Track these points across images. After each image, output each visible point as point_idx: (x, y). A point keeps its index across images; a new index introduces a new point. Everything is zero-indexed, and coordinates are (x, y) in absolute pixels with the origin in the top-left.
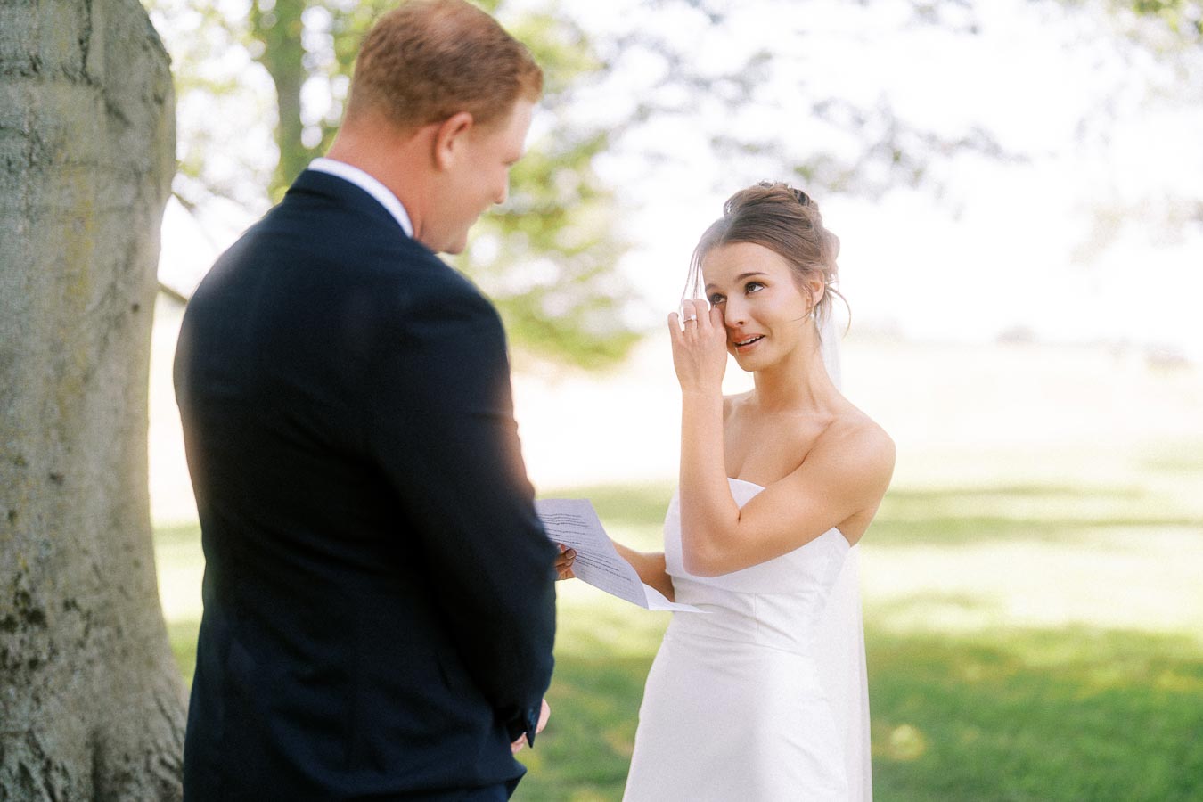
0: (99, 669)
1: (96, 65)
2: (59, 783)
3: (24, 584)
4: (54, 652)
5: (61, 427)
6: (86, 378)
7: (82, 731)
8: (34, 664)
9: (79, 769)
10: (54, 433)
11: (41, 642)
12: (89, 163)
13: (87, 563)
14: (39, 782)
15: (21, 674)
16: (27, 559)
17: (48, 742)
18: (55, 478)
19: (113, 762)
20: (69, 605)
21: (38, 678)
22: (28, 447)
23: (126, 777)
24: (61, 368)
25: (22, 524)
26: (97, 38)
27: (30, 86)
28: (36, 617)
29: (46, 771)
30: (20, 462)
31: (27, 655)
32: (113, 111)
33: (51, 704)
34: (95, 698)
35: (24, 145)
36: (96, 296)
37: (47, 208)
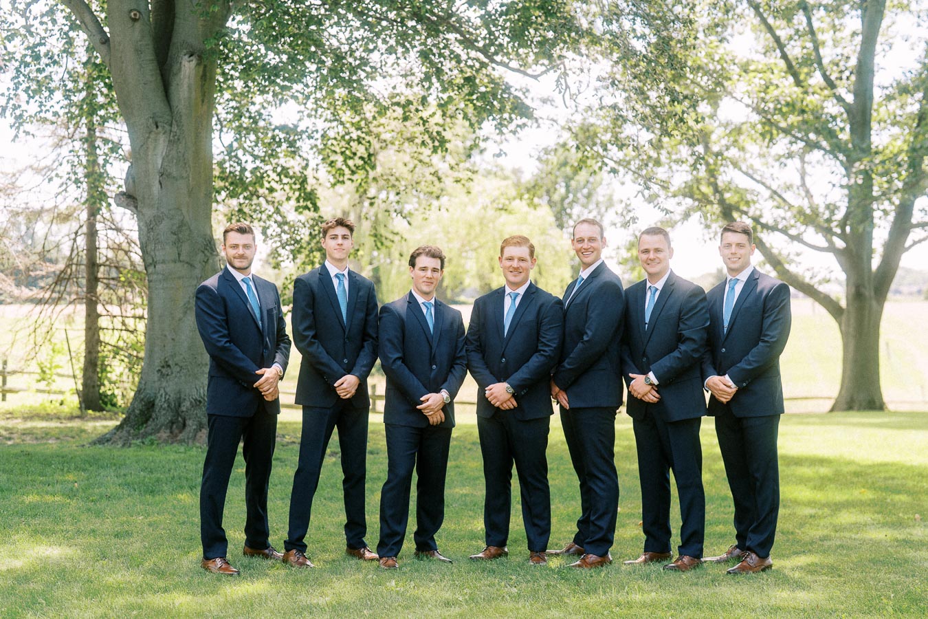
0: (183, 378)
1: (183, 258)
3: (167, 359)
4: (172, 373)
5: (174, 329)
6: (180, 320)
7: (176, 389)
8: (168, 375)
9: (174, 396)
10: (172, 331)
11: (169, 371)
12: (181, 277)
13: (182, 357)
14: (164, 396)
15: (165, 376)
16: (168, 355)
18: (173, 339)
19: (182, 396)
20: (176, 364)
21: (168, 378)
24: (173, 318)
25: (166, 348)
26: (184, 252)
27: (163, 265)
28: (169, 366)
29: (166, 395)
30: (165, 336)
31: (166, 373)
33: (170, 383)
34: (181, 383)
36: (182, 304)
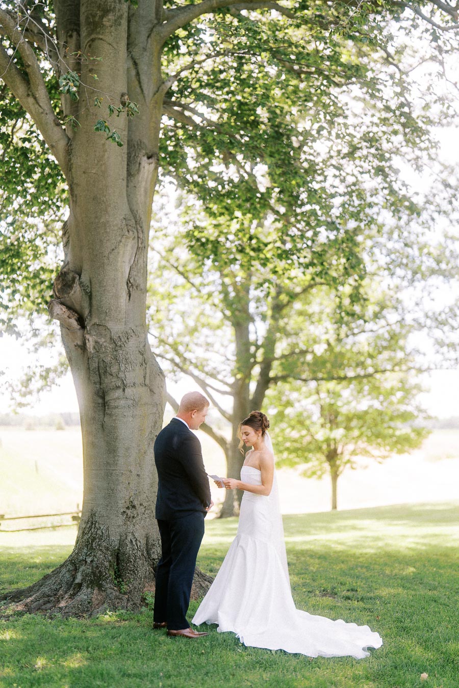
0: (148, 520)
1: (147, 382)
2: (139, 544)
3: (131, 499)
4: (138, 515)
5: (139, 464)
6: (145, 453)
7: (144, 533)
8: (133, 517)
9: (143, 542)
10: (138, 465)
11: (135, 512)
12: (146, 404)
14: (134, 543)
15: (131, 519)
16: (132, 493)
17: (136, 535)
18: (138, 475)
19: (151, 541)
20: (141, 505)
21: (134, 521)
22: (132, 469)
23: (154, 545)
25: (131, 485)
26: (148, 375)
27: (133, 389)
28: (134, 507)
29: (136, 541)
30: (131, 472)
31: (132, 515)
32: (151, 391)
33: (137, 526)
34: (147, 526)
35: (132, 401)
36: (147, 434)
37: (136, 415)
